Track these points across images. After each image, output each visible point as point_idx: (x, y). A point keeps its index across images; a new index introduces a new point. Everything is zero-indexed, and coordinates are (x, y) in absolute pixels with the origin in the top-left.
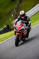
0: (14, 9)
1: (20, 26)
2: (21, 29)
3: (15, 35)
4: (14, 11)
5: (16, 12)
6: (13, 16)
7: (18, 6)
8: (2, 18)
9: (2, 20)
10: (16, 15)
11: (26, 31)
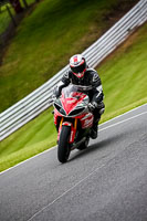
1: (73, 101)
2: (74, 109)
3: (58, 127)
11: (90, 114)
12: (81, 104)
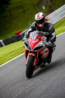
1: (36, 41)
2: (37, 46)
5: (49, 2)
6: (44, 8)
8: (26, 12)
9: (26, 15)
11: (47, 49)
12: (41, 43)
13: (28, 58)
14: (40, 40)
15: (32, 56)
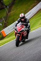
0: (3, 18)
4: (2, 20)
6: (1, 25)
7: (7, 15)
10: (5, 24)
11: (26, 32)
12: (23, 29)
13: (16, 37)
14: (22, 27)
15: (18, 35)
